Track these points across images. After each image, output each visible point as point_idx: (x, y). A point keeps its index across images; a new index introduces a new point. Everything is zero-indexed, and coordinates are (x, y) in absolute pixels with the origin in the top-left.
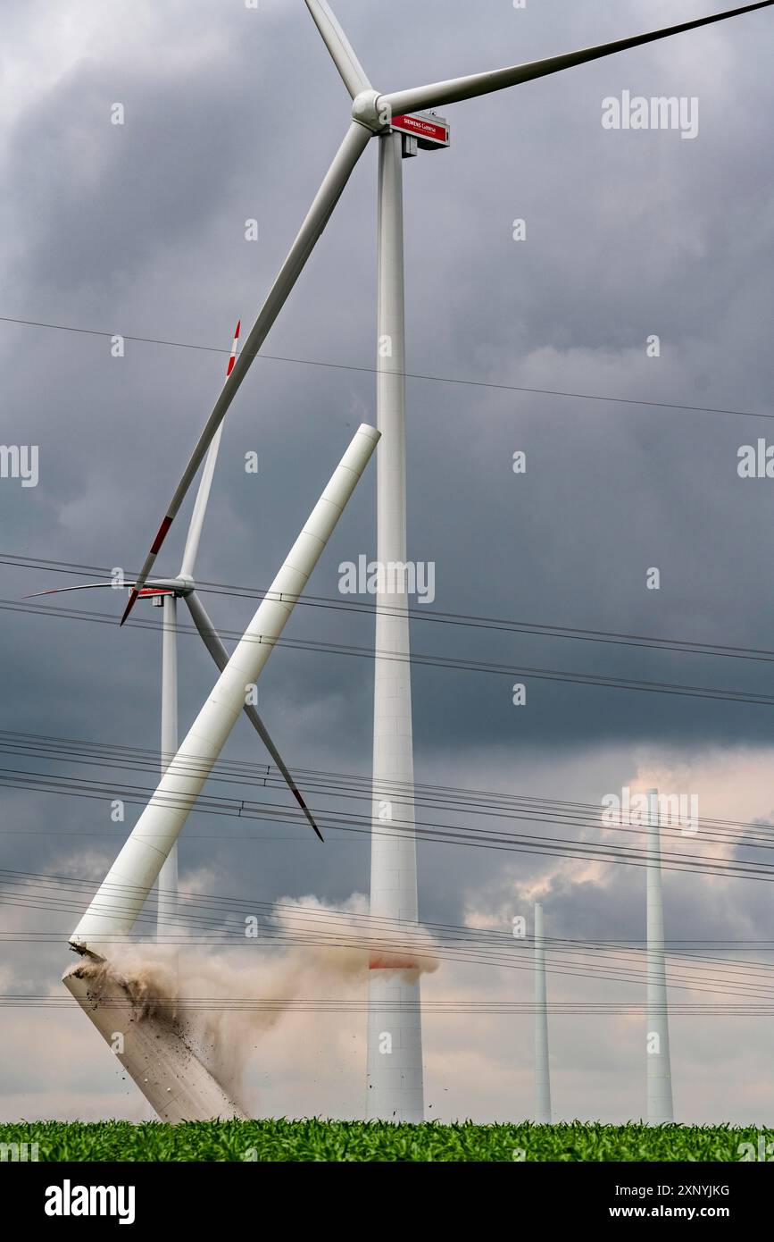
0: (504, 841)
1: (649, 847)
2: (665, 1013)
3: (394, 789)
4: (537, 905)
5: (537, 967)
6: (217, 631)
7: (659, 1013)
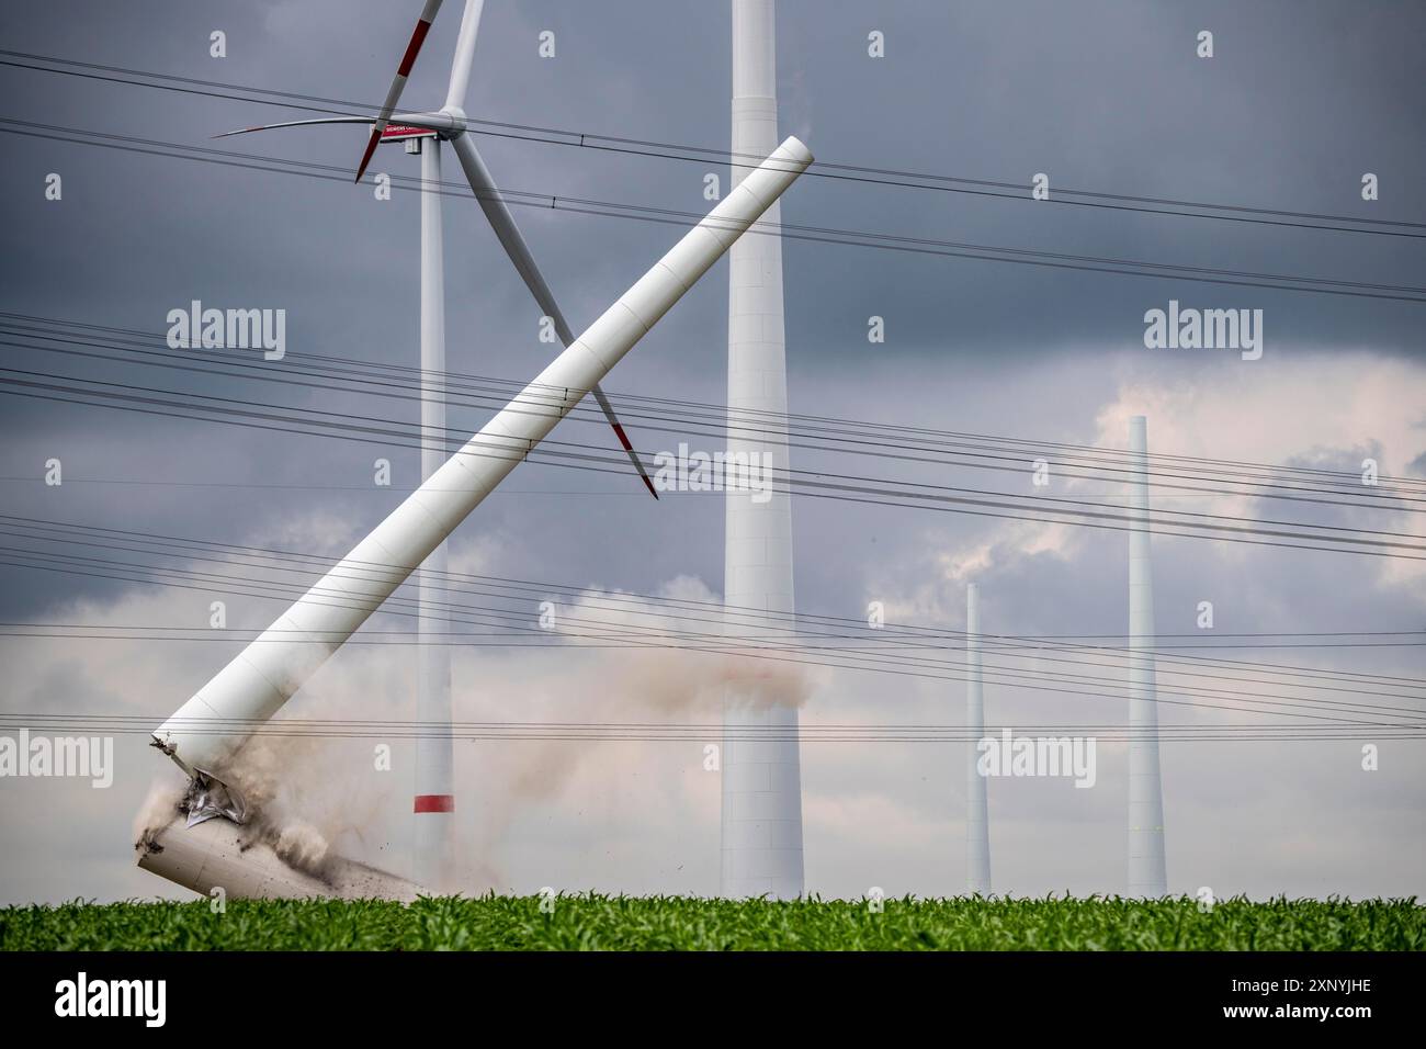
0: (919, 496)
1: (1134, 502)
2: (1156, 739)
3: (758, 422)
4: (970, 586)
5: (970, 676)
6: (502, 192)
7: (1147, 739)
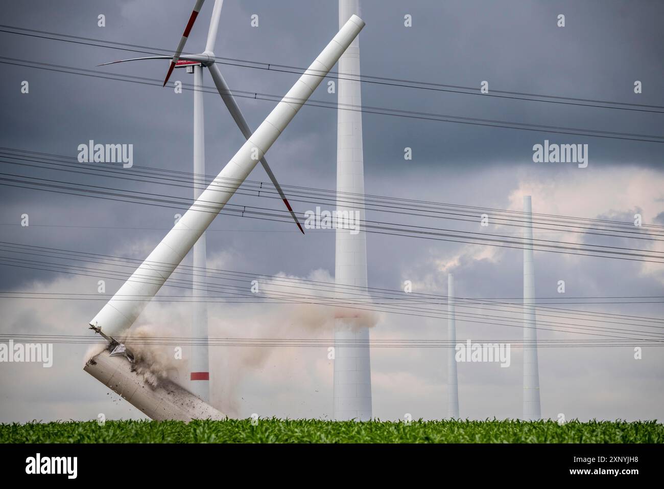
1: (526, 236)
2: (536, 346)
3: (351, 198)
4: (449, 275)
5: (449, 317)
6: (232, 91)
7: (531, 346)
